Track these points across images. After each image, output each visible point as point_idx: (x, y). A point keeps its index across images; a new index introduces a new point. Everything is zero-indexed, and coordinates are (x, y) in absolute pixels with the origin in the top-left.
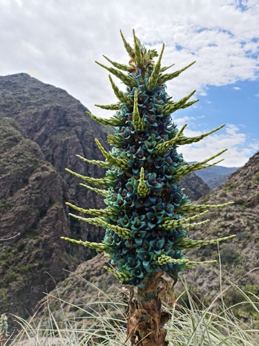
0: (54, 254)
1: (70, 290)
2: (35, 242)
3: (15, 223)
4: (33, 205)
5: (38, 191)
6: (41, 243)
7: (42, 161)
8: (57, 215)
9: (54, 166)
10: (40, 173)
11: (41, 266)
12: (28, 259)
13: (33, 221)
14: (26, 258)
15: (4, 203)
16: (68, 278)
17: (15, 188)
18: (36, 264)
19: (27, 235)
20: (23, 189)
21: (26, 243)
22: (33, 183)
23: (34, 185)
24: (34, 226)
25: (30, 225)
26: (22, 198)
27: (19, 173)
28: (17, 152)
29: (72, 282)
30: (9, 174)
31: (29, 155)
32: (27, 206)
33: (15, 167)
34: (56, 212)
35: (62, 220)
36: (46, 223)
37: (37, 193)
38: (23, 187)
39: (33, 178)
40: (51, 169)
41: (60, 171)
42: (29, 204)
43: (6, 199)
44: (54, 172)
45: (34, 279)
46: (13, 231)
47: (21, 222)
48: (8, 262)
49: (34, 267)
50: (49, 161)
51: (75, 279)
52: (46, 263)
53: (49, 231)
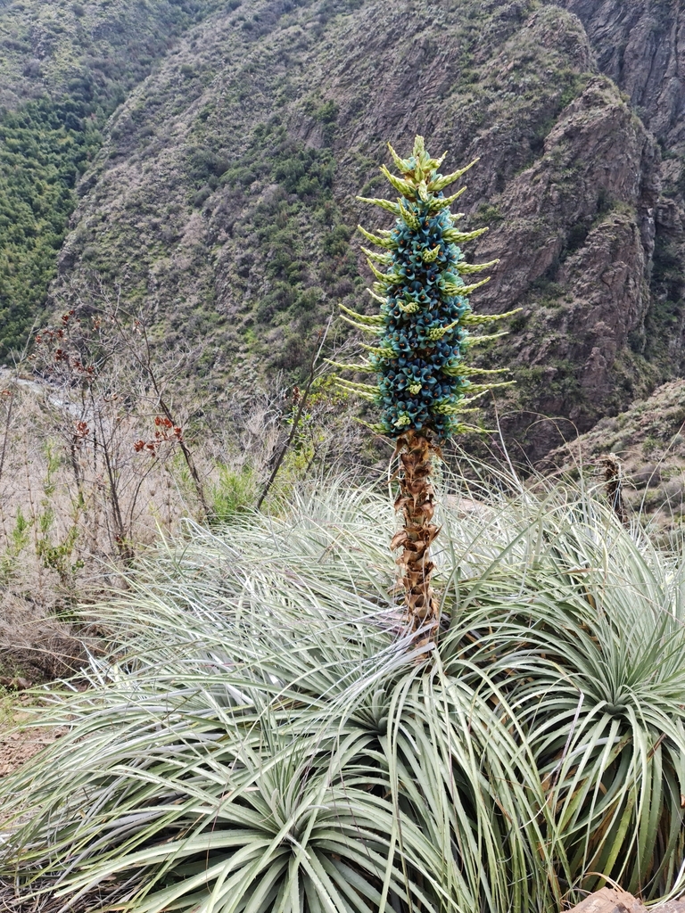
0: (595, 350)
1: (629, 442)
2: (551, 313)
3: (507, 264)
4: (551, 216)
5: (570, 172)
6: (565, 319)
7: (588, 74)
8: (614, 244)
9: (622, 88)
10: (580, 115)
11: (561, 374)
12: (533, 354)
13: (549, 260)
14: (527, 350)
15: (483, 210)
16: (628, 414)
17: (510, 167)
18: (551, 369)
19: (533, 296)
20: (531, 171)
21: (530, 316)
22: (557, 148)
23: (557, 156)
24: (552, 273)
25: (541, 271)
26: (526, 197)
27: (521, 120)
28: (520, 54)
29: (637, 424)
30: (496, 126)
31: (551, 59)
32: (535, 218)
33: (512, 104)
34: (613, 237)
35: (628, 261)
36: (583, 266)
37: (567, 180)
38: (530, 162)
39: (557, 133)
40: (614, 98)
41: (641, 103)
42: (542, 213)
43: (487, 198)
44: (620, 110)
45: (543, 400)
46: (502, 283)
47: (520, 262)
48: (489, 356)
49: (545, 375)
50: (609, 74)
51: (645, 419)
52: (575, 368)
53: (589, 290)
